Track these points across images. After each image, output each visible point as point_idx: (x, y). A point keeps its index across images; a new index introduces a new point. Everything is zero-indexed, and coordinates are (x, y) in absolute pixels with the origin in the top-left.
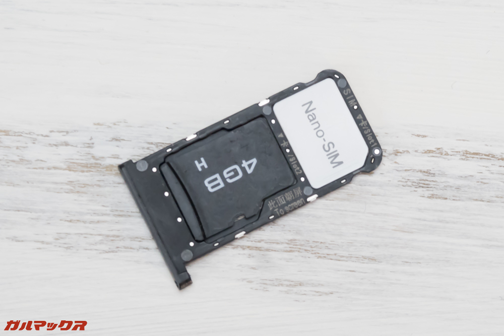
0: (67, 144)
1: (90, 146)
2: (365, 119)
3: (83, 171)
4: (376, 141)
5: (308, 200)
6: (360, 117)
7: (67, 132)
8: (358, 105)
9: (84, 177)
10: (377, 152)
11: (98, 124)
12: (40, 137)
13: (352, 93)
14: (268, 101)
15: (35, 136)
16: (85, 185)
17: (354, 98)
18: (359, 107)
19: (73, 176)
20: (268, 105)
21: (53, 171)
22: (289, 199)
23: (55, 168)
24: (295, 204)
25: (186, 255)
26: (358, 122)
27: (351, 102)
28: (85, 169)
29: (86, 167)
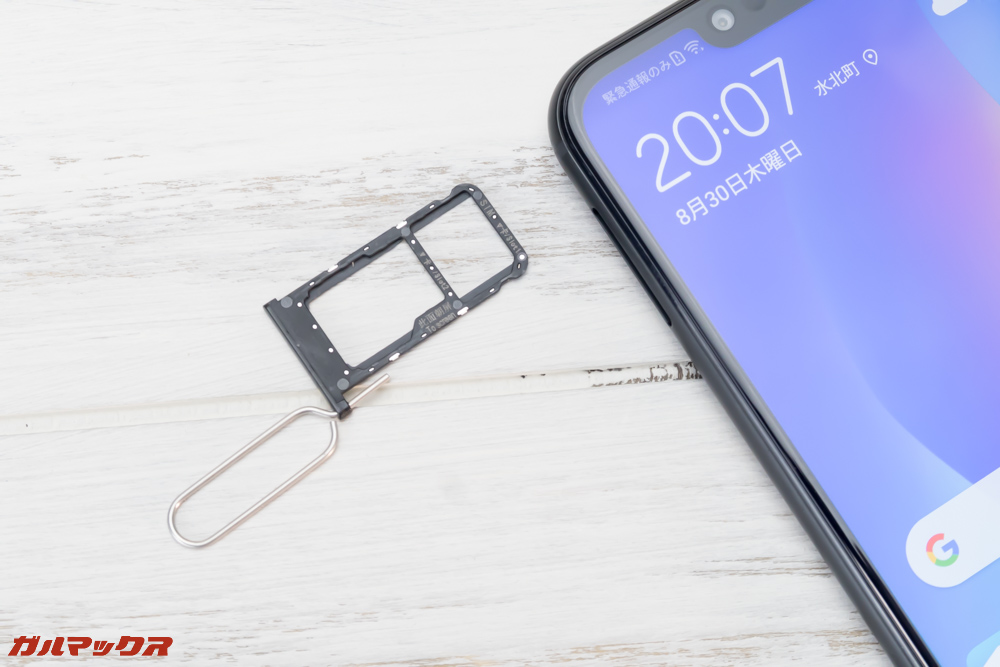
0: (339, 182)
1: (362, 180)
2: (505, 226)
3: (358, 205)
4: (520, 246)
5: (459, 313)
6: (500, 225)
7: (338, 171)
8: (496, 214)
9: (360, 211)
10: (522, 257)
11: (367, 159)
12: (312, 179)
13: (489, 203)
14: (406, 223)
15: (306, 179)
16: (362, 218)
17: (492, 207)
18: (498, 216)
19: (349, 211)
20: (406, 226)
21: (328, 209)
22: (439, 315)
23: (331, 206)
24: (447, 319)
25: (343, 384)
26: (498, 231)
27: (490, 213)
28: (360, 203)
29: (361, 201)
